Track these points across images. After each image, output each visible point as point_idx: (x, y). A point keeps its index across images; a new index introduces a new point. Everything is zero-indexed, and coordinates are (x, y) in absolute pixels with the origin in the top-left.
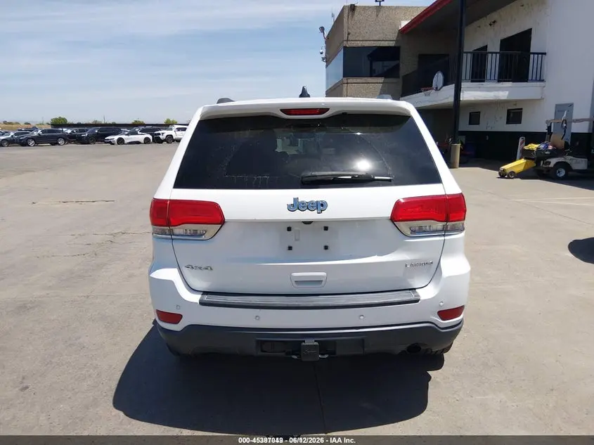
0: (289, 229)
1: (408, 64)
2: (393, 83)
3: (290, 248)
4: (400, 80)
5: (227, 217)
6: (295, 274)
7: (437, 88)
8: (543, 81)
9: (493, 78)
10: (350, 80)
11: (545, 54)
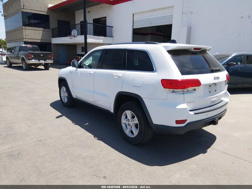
0: (210, 86)
1: (53, 24)
2: (48, 31)
3: (210, 92)
4: (50, 30)
5: (202, 83)
6: (212, 100)
7: (74, 36)
8: (113, 37)
9: (92, 34)
10: (27, 28)
11: (113, 27)
